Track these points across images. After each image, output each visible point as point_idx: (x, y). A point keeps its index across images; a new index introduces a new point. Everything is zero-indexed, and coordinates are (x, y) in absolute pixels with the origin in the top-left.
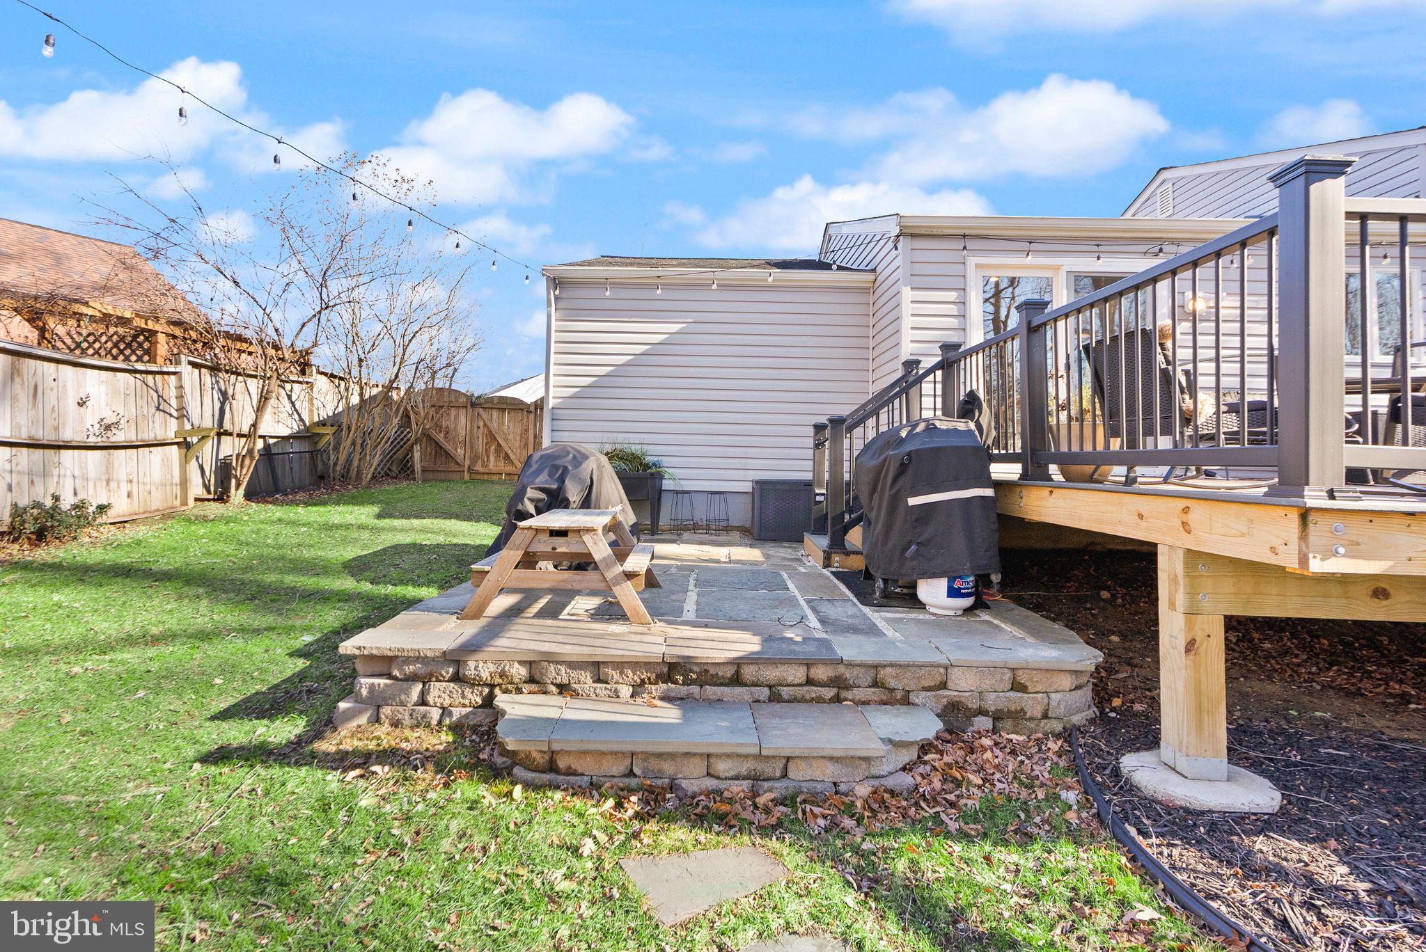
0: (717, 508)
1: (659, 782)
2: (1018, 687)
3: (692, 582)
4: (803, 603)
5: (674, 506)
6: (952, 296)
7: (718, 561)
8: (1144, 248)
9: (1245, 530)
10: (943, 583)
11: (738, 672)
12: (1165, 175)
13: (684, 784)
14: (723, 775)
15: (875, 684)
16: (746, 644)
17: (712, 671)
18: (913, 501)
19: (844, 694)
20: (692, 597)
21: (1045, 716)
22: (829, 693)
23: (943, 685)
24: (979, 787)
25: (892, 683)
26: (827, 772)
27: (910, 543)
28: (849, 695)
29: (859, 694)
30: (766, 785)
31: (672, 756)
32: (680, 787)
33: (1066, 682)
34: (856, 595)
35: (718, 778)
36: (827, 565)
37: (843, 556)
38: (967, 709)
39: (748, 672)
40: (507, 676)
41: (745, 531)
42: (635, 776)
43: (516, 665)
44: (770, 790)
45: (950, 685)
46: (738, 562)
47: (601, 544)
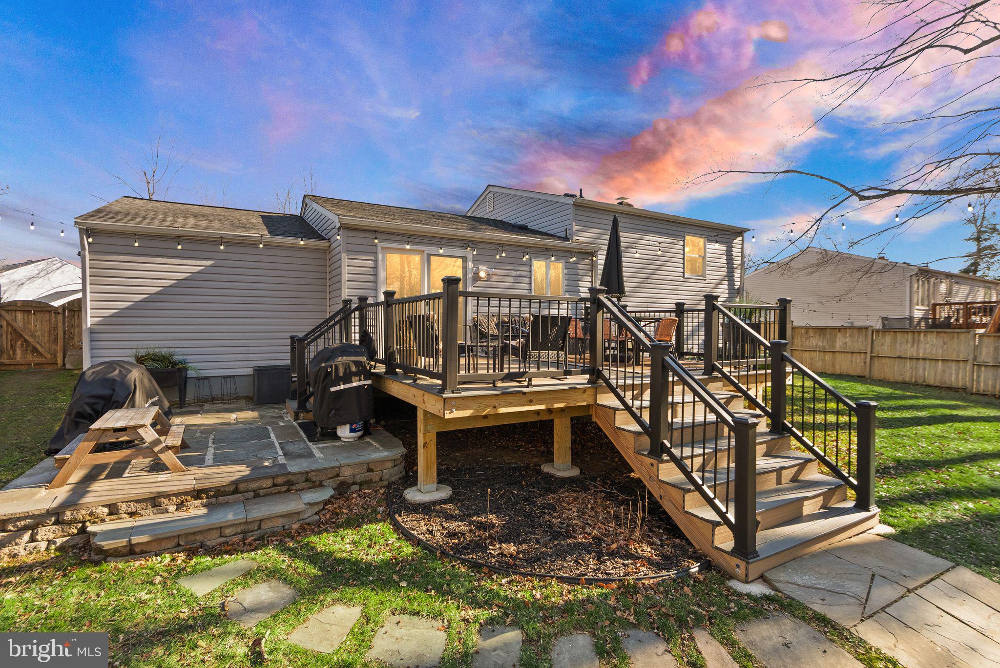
0: (229, 386)
1: (194, 546)
2: (370, 470)
3: (211, 441)
4: (277, 445)
5: (197, 388)
6: (369, 263)
7: (229, 424)
8: (461, 244)
10: (348, 427)
11: (236, 488)
12: (490, 189)
13: (208, 543)
14: (228, 535)
15: (307, 480)
16: (241, 471)
17: (222, 490)
18: (332, 389)
19: (291, 488)
20: (211, 451)
21: (381, 480)
22: (284, 489)
23: (338, 475)
24: (347, 514)
25: (314, 479)
26: (280, 522)
27: (332, 409)
28: (294, 487)
29: (298, 486)
30: (250, 534)
31: (200, 532)
32: (206, 545)
33: (390, 465)
34: (307, 437)
35: (226, 537)
36: (296, 418)
37: (305, 414)
38: (348, 483)
39: (242, 487)
40: (94, 515)
41: (248, 399)
42: (181, 546)
43: (100, 508)
44: (252, 536)
45: (341, 475)
46: (242, 423)
47: (150, 432)
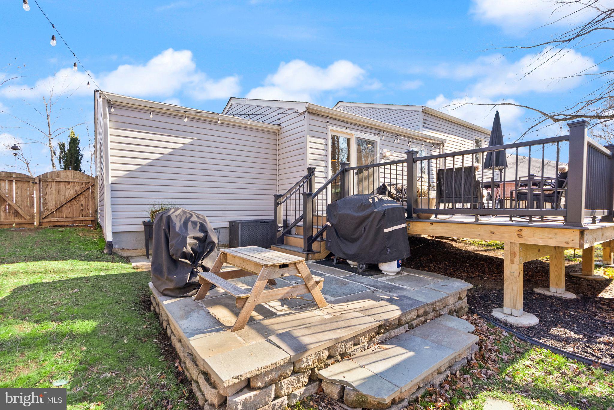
2: (459, 299)
6: (323, 141)
8: (374, 132)
9: (552, 236)
10: (396, 262)
11: (399, 320)
12: (340, 104)
14: (443, 371)
15: (434, 310)
18: (386, 231)
22: (424, 318)
26: (466, 354)
27: (385, 248)
37: (313, 255)
39: (403, 319)
40: (321, 360)
42: (420, 388)
43: (324, 351)
44: (457, 370)
